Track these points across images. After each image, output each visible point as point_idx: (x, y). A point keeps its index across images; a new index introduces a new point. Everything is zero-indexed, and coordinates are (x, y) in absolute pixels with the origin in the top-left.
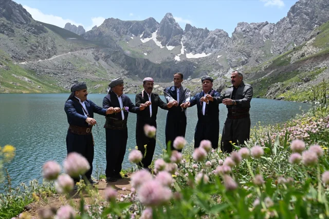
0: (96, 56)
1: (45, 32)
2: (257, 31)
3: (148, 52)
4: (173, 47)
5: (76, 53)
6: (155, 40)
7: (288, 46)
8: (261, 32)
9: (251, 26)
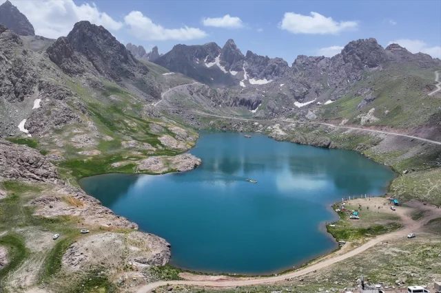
1: (148, 70)
2: (315, 64)
4: (237, 72)
5: (175, 89)
6: (218, 64)
8: (319, 65)
9: (310, 59)
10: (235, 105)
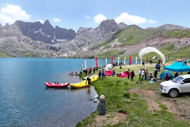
0: (19, 40)
2: (88, 31)
5: (9, 38)
7: (101, 38)
8: (89, 32)
9: (85, 29)
10: (47, 49)
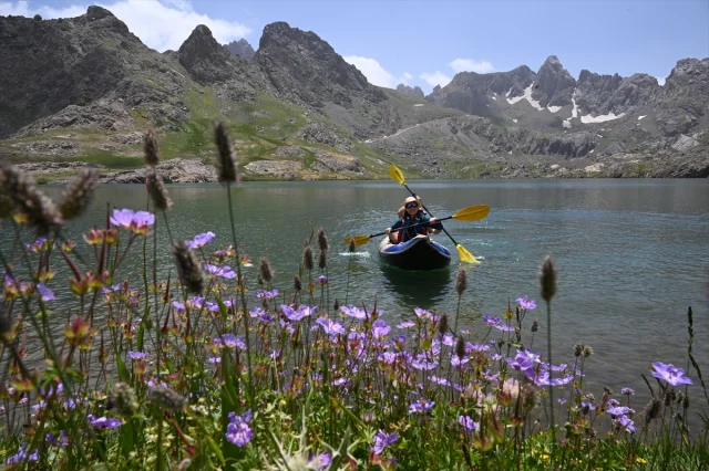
0: (454, 128)
1: (386, 98)
3: (519, 119)
4: (559, 108)
5: (426, 125)
6: (529, 99)
9: (704, 63)
10: (542, 152)
